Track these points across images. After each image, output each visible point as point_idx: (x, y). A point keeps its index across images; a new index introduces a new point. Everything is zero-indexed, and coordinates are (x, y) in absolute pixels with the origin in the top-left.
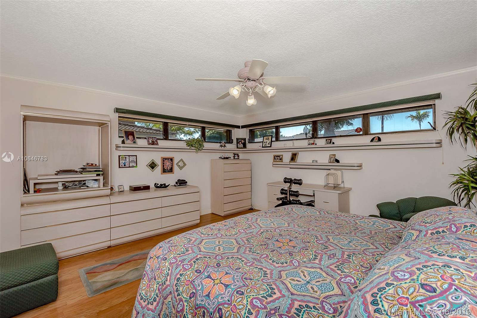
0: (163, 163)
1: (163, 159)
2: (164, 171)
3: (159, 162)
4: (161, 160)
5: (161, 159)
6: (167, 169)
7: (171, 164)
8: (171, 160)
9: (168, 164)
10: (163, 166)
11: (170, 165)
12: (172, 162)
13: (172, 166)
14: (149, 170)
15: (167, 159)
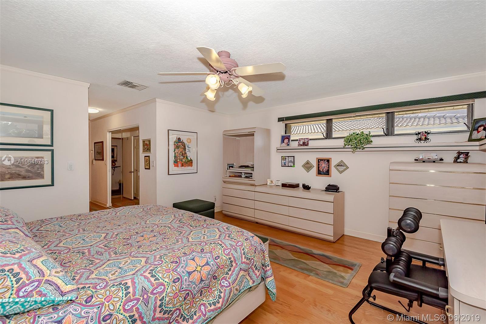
0: (318, 165)
1: (318, 160)
2: (319, 173)
3: (314, 163)
4: (317, 161)
5: (317, 159)
6: (323, 172)
7: (328, 166)
8: (327, 161)
9: (324, 165)
10: (319, 167)
11: (326, 167)
12: (329, 163)
13: (329, 168)
14: (303, 170)
15: (323, 160)
